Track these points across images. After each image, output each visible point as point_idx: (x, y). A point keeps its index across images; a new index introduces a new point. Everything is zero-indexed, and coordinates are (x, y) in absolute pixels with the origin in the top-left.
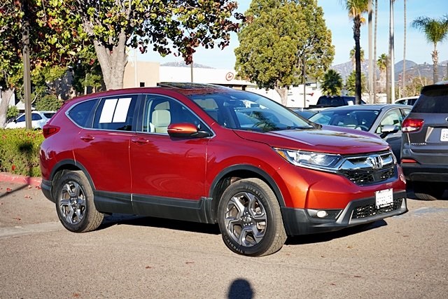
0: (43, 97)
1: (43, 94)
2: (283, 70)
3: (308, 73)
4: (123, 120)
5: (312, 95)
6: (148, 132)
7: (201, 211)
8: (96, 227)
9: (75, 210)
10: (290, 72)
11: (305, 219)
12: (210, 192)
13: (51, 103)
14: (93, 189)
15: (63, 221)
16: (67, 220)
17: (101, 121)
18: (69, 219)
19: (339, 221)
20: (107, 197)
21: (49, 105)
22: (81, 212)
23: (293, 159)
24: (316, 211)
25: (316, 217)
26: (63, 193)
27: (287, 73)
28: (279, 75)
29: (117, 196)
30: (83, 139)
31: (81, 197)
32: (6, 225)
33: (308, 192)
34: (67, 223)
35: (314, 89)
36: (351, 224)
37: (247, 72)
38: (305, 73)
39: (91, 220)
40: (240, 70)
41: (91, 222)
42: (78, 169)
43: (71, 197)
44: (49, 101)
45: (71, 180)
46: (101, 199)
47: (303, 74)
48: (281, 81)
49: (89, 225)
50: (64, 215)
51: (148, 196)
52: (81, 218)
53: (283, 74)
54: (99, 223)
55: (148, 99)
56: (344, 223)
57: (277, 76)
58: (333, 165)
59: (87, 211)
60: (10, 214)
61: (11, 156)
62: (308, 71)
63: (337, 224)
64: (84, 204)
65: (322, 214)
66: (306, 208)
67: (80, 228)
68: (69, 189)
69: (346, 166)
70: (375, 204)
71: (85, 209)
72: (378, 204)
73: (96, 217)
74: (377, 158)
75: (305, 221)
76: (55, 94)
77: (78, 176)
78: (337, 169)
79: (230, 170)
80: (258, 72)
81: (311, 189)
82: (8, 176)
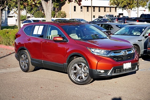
0: (36, 11)
1: (37, 10)
2: (129, 2)
3: (140, 4)
4: (41, 34)
5: (145, 11)
6: (48, 39)
7: (64, 68)
8: (32, 71)
9: (25, 64)
10: (132, 3)
11: (96, 73)
12: (67, 61)
13: (39, 14)
14: (31, 58)
15: (21, 68)
16: (23, 68)
17: (34, 34)
18: (23, 67)
19: (109, 74)
20: (35, 61)
21: (38, 15)
22: (27, 65)
23: (93, 52)
24: (100, 70)
25: (100, 72)
26: (21, 58)
27: (131, 3)
28: (128, 4)
29: (38, 60)
30: (28, 40)
31: (27, 60)
32: (4, 68)
33: (97, 63)
34: (23, 69)
35: (146, 8)
36: (113, 75)
37: (115, 3)
38: (138, 4)
39: (30, 68)
40: (112, 2)
41: (30, 69)
42: (26, 50)
43: (24, 60)
44: (38, 13)
45: (24, 54)
46: (33, 61)
47: (137, 4)
48: (128, 6)
49: (29, 70)
50: (22, 66)
51: (47, 62)
52: (27, 67)
53: (130, 4)
54: (33, 69)
55: (49, 27)
56: (110, 75)
57: (127, 5)
58: (107, 54)
59: (29, 65)
60: (7, 63)
61: (12, 40)
62: (140, 3)
63: (108, 75)
64: (28, 63)
65: (102, 71)
66: (96, 69)
67: (26, 71)
68: (23, 57)
69: (112, 54)
70: (123, 68)
71: (28, 64)
72: (124, 68)
73: (32, 67)
74: (125, 51)
75: (96, 74)
76: (41, 10)
77: (26, 53)
78: (108, 56)
79: (73, 54)
80: (119, 3)
81: (98, 63)
82: (12, 48)
